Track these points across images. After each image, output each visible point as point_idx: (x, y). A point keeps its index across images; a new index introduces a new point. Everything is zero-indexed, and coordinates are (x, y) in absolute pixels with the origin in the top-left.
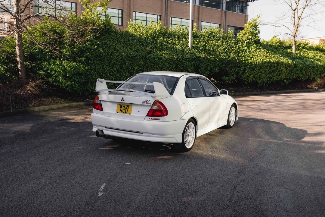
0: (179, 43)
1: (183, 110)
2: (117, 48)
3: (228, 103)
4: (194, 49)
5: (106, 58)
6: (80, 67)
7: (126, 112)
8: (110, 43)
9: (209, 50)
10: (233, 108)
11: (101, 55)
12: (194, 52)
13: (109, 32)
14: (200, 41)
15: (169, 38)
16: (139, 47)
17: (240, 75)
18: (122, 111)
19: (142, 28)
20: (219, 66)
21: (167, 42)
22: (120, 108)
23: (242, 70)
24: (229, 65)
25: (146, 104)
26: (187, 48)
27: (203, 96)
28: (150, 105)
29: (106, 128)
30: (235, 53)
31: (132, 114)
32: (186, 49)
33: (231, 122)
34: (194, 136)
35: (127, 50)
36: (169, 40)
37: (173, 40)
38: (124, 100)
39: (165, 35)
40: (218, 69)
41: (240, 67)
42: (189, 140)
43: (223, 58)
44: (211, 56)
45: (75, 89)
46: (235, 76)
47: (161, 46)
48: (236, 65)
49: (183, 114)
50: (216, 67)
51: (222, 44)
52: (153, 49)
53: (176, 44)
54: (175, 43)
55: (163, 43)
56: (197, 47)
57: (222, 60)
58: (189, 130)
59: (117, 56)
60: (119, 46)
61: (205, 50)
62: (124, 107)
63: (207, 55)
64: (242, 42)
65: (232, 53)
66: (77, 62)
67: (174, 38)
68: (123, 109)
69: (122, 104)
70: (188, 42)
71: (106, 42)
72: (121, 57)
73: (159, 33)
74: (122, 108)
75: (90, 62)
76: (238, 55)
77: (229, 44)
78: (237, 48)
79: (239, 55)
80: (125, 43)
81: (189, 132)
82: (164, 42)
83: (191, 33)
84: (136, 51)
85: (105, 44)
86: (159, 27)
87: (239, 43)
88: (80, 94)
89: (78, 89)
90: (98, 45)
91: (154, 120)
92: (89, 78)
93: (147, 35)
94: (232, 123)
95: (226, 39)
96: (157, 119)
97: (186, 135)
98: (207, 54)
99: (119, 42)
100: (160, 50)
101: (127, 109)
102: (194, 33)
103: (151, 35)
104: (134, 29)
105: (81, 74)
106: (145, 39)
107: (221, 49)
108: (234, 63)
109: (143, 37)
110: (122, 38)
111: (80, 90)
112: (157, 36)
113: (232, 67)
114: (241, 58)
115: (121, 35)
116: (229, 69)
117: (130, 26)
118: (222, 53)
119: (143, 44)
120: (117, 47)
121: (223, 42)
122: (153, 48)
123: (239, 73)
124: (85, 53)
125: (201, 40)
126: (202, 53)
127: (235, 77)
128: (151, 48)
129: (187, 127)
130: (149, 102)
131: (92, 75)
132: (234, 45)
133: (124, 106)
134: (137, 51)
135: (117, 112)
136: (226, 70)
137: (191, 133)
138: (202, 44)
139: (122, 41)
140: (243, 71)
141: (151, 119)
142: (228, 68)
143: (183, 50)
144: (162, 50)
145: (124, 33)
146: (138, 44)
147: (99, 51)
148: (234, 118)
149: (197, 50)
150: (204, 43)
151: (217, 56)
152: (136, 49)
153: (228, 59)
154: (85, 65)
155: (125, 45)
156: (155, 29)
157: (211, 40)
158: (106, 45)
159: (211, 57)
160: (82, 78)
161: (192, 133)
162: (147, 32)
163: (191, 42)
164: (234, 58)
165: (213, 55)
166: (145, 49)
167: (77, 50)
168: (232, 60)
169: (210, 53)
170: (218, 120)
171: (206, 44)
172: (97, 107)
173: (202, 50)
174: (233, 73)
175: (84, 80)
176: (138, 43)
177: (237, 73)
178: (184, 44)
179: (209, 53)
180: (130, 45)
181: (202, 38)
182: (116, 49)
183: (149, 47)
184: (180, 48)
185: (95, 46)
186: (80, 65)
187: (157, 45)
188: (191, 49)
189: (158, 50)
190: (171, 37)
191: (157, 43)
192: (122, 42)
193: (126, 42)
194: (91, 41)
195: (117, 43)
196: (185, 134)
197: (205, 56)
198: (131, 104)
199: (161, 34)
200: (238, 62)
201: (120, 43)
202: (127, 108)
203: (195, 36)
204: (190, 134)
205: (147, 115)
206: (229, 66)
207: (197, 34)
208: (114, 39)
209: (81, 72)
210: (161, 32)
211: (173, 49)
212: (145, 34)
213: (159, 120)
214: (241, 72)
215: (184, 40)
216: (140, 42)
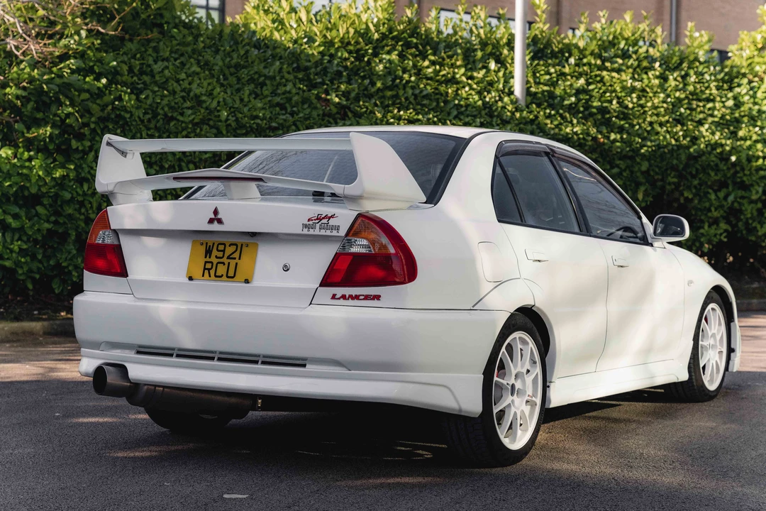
0: (471, 78)
1: (486, 265)
2: (198, 91)
3: (690, 282)
4: (539, 105)
5: (148, 129)
6: (31, 169)
7: (231, 274)
8: (167, 67)
9: (603, 111)
10: (715, 312)
11: (125, 118)
12: (537, 117)
13: (161, 26)
14: (564, 74)
15: (424, 58)
16: (294, 91)
17: (747, 223)
18: (212, 272)
19: (308, 12)
20: (653, 184)
21: (419, 72)
22: (201, 260)
23: (755, 202)
24: (694, 177)
25: (317, 232)
26: (506, 99)
27: (577, 230)
28: (335, 233)
29: (139, 352)
30: (722, 124)
31: (257, 282)
32: (500, 104)
33: (708, 371)
34: (538, 401)
35: (242, 100)
36: (426, 63)
37: (442, 65)
38: (220, 221)
39: (408, 45)
40: (646, 194)
41: (744, 187)
42: (513, 410)
43: (665, 147)
44: (613, 136)
45: (8, 264)
46: (723, 226)
47: (390, 88)
48: (725, 175)
49: (486, 287)
50: (638, 184)
51: (661, 86)
52: (357, 99)
53: (458, 83)
54: (453, 77)
55: (401, 79)
56: (551, 95)
57: (661, 153)
58: (515, 366)
59: (197, 124)
60: (205, 84)
61: (587, 106)
62: (220, 254)
63: (593, 131)
64: (750, 82)
65: (706, 126)
66: (16, 147)
67: (450, 57)
68: (215, 261)
69: (210, 240)
70: (509, 77)
71: (149, 66)
72: (211, 127)
73: (384, 36)
74: (213, 259)
75: (74, 144)
76: (734, 134)
77: (691, 88)
78: (730, 103)
79: (741, 133)
80: (232, 70)
81: (514, 372)
82: (404, 72)
83: (525, 38)
84: (278, 104)
85: (142, 72)
86: (384, 10)
87: (739, 85)
88: (30, 286)
89: (18, 264)
90: (114, 76)
91: (356, 302)
92: (70, 216)
93: (329, 44)
94: (711, 381)
95: (678, 67)
96: (367, 297)
97: (500, 386)
98: (595, 125)
99: (206, 66)
100: (388, 106)
101: (233, 263)
102: (535, 40)
103: (345, 44)
104: (271, 16)
105: (36, 200)
106: (322, 59)
107: (656, 108)
108: (717, 169)
109: (314, 51)
110: (217, 51)
111: (30, 271)
112: (374, 49)
113: (711, 187)
114: (750, 148)
115: (212, 38)
116: (695, 195)
117: (256, 8)
118: (661, 125)
119: (309, 80)
120: (194, 86)
121: (664, 78)
122: (353, 95)
123: (741, 211)
124: (53, 108)
125: (567, 70)
126: (571, 122)
127: (726, 231)
128: (346, 95)
129: (503, 349)
130: (332, 222)
131: (82, 204)
132: (714, 91)
133: (221, 247)
134: (282, 107)
135: (191, 279)
136: (682, 201)
137: (524, 382)
138: (571, 85)
139: (220, 63)
140: (760, 205)
141: (344, 297)
142: (689, 188)
143: (490, 107)
144: (394, 104)
145: (227, 30)
146: (291, 77)
147: (116, 99)
148: (721, 358)
149: (552, 106)
150: (582, 81)
151: (639, 136)
152: (277, 99)
153: (688, 148)
154: (55, 160)
155: (233, 80)
156: (364, 17)
157: (613, 70)
158: (146, 78)
159: (615, 141)
160: (37, 215)
161: (529, 379)
162: (327, 29)
163: (525, 76)
164: (717, 145)
165: (621, 130)
166: (318, 97)
167: (20, 92)
168: (710, 153)
169: (607, 123)
170: (648, 350)
171: (588, 84)
172: (100, 263)
173: (572, 109)
174: (715, 214)
175: (47, 226)
176: (287, 76)
177: (733, 214)
178: (491, 84)
179: (602, 124)
180: (251, 80)
181: (572, 61)
182: (192, 94)
183: (337, 90)
184: (476, 97)
185: (98, 79)
186: (30, 159)
187: (373, 84)
188: (522, 103)
189: (376, 105)
190: (434, 54)
191: (372, 75)
192: (217, 68)
193: (238, 66)
194: (81, 55)
195: (195, 68)
196: (496, 378)
197: (588, 134)
198: (253, 235)
199: (393, 38)
200: (734, 164)
201: (210, 70)
202: (236, 255)
203: (540, 50)
204: (518, 385)
205: (326, 282)
206: (696, 182)
207: (548, 44)
208: (182, 55)
209: (34, 190)
210: (391, 30)
211: (446, 102)
212: (319, 40)
213: (375, 303)
214: (749, 210)
215: (493, 65)
216: (298, 69)
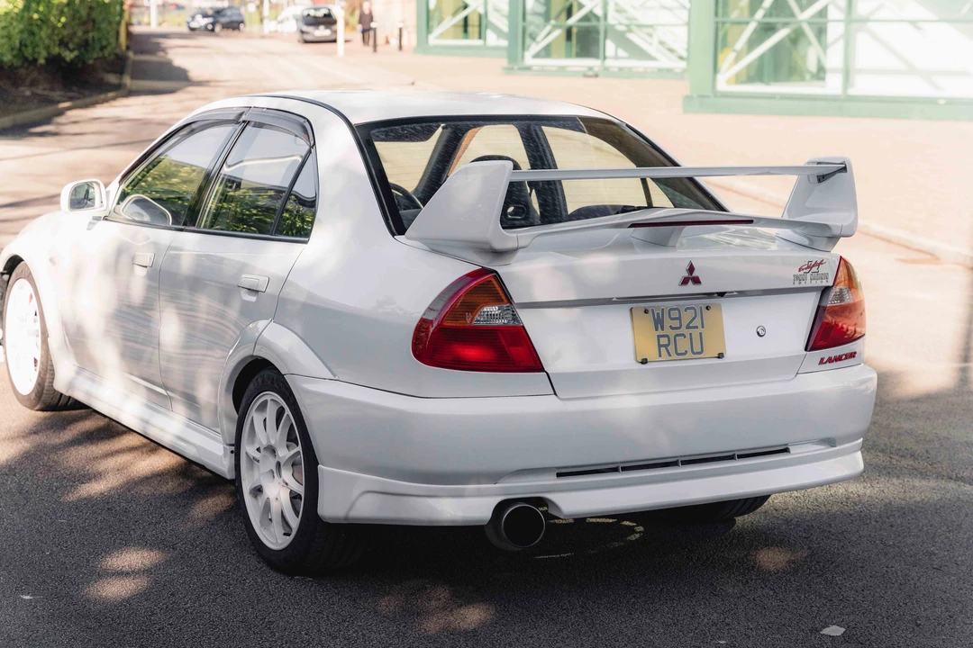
7: (697, 348)
18: (672, 348)
29: (559, 475)
38: (697, 281)
62: (676, 323)
68: (672, 334)
69: (658, 305)
74: (667, 331)
91: (838, 363)
96: (846, 356)
101: (695, 333)
130: (821, 270)
135: (644, 362)
198: (721, 294)
202: (697, 322)
205: (815, 346)
213: (852, 361)
